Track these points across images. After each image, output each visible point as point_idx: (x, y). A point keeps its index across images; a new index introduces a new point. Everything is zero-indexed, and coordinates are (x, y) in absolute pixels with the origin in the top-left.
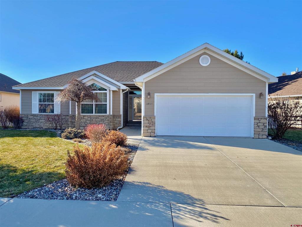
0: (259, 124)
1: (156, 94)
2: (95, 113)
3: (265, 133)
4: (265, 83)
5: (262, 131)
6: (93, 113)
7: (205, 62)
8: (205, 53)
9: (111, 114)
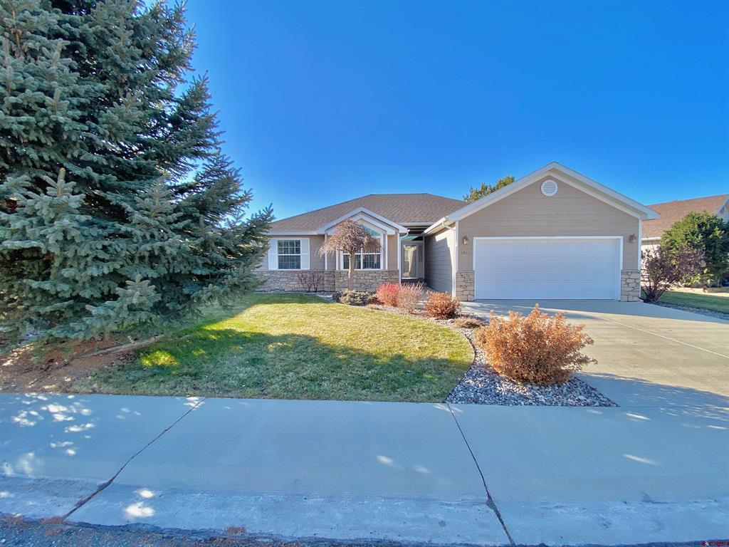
0: (628, 281)
1: (475, 238)
2: (364, 268)
3: (636, 293)
4: (638, 220)
5: (632, 291)
6: (360, 268)
7: (549, 190)
8: (549, 178)
9: (387, 269)
